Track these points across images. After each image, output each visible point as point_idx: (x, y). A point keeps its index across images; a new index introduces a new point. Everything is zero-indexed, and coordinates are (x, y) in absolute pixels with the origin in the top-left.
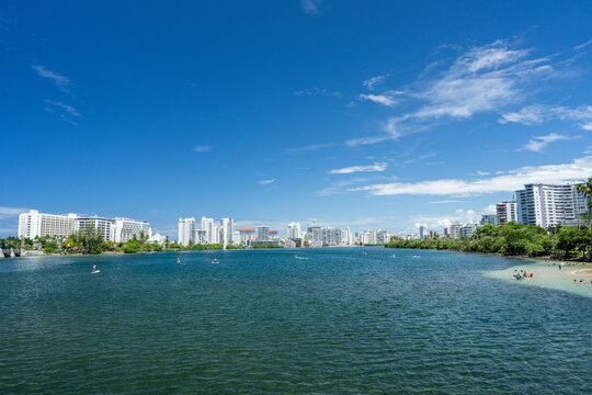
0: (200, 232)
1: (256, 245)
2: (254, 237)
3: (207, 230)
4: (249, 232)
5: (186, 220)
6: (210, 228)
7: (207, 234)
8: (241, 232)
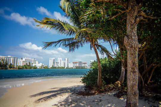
0: (57, 63)
1: (77, 67)
2: (77, 65)
3: (59, 62)
4: (76, 63)
5: (52, 59)
6: (61, 61)
7: (59, 63)
8: (73, 63)
